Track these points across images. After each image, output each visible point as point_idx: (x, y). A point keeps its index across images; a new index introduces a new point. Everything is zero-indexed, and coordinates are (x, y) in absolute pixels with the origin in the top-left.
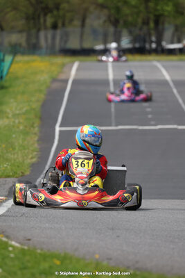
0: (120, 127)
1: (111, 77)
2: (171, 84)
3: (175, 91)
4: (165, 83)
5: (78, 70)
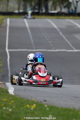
0: (38, 50)
1: (27, 26)
2: (58, 30)
3: (61, 33)
4: (55, 29)
5: (10, 22)
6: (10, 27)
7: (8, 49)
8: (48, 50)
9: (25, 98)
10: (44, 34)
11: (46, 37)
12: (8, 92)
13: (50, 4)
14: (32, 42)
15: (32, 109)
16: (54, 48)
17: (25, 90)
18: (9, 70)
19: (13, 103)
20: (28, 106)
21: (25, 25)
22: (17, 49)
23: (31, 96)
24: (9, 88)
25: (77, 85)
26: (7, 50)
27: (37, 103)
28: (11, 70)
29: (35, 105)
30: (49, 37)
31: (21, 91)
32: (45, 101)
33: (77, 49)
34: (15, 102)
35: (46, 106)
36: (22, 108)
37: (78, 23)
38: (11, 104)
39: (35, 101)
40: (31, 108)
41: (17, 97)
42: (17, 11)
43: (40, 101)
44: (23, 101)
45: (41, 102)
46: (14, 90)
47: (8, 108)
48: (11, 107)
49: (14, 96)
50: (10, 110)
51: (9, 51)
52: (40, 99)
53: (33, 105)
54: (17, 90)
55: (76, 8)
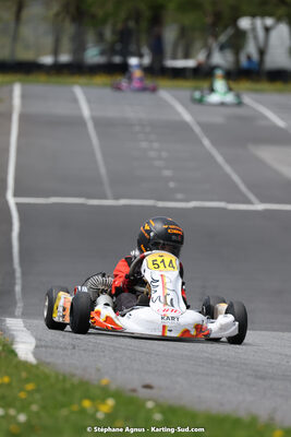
0: (123, 202)
1: (86, 112)
2: (197, 130)
3: (206, 142)
4: (184, 126)
5: (24, 97)
6: (22, 117)
7: (16, 195)
8: (161, 204)
9: (73, 375)
10: (144, 145)
11: (152, 154)
12: (13, 353)
13: (170, 34)
14: (103, 171)
15: (100, 416)
16: (179, 196)
17: (74, 348)
18: (18, 274)
19: (30, 393)
20: (87, 404)
21: (79, 109)
22: (48, 196)
23: (98, 370)
24: (18, 339)
25: (263, 333)
26: (12, 201)
27: (117, 395)
28: (23, 273)
29: (111, 402)
30: (164, 154)
31: (58, 351)
32: (148, 387)
33: (263, 201)
34: (38, 390)
35: (150, 405)
36: (64, 412)
37: (268, 108)
38: (23, 395)
39: (113, 387)
40: (97, 411)
41: (47, 371)
42: (48, 60)
43: (130, 387)
44: (68, 385)
45: (134, 390)
46: (37, 347)
47: (12, 412)
48: (23, 408)
49: (37, 367)
50: (22, 418)
51: (17, 204)
52: (129, 379)
53: (103, 400)
54: (46, 347)
55: (262, 53)
